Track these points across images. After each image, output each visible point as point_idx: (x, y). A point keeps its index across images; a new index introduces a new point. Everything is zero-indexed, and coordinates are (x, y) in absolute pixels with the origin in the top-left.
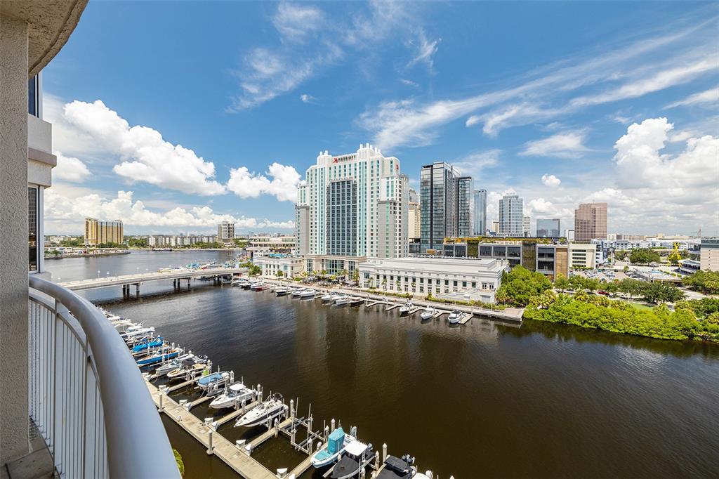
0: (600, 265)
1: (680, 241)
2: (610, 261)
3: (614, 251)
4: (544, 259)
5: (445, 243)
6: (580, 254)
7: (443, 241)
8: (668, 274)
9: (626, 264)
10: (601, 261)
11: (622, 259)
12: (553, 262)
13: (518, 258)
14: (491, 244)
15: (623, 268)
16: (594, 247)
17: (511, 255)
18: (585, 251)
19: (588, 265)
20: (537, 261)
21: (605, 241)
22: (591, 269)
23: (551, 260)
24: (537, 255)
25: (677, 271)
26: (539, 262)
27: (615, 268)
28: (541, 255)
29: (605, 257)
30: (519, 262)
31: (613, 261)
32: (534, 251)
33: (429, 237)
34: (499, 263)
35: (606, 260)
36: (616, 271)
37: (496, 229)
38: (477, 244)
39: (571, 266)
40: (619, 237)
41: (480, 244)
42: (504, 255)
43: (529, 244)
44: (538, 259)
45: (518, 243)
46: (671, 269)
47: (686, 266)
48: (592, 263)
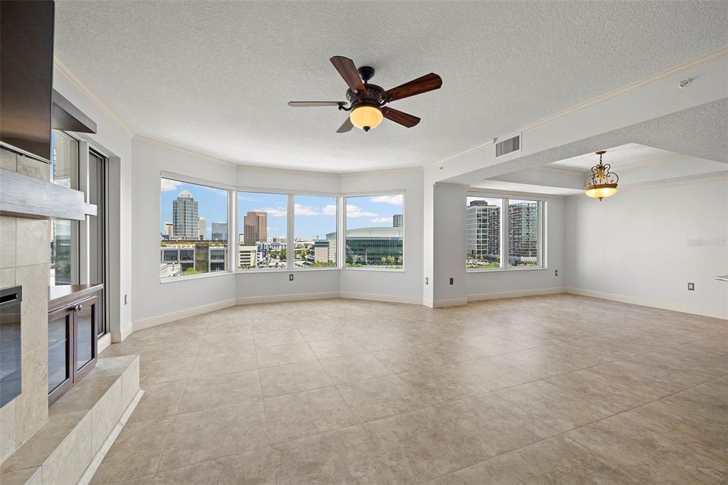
0: (261, 263)
1: (307, 243)
2: (267, 259)
3: (269, 252)
4: (216, 261)
6: (246, 254)
8: (299, 265)
9: (278, 261)
10: (261, 260)
11: (275, 258)
12: (224, 263)
13: (191, 262)
15: (274, 264)
16: (255, 248)
17: (184, 259)
18: (249, 252)
19: (252, 265)
20: (209, 263)
21: (265, 244)
22: (254, 267)
23: (221, 261)
24: (210, 257)
25: (304, 263)
26: (212, 264)
27: (270, 264)
28: (213, 257)
29: (264, 256)
30: (191, 265)
31: (269, 259)
32: (207, 254)
34: (170, 268)
35: (265, 259)
36: (270, 267)
37: (170, 232)
39: (239, 265)
40: (274, 240)
42: (177, 259)
43: (202, 246)
44: (210, 261)
45: (191, 246)
46: (301, 263)
47: (309, 260)
48: (255, 262)
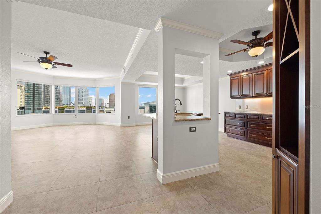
5: (43, 109)
7: (42, 108)
14: (71, 109)
18: (110, 111)
32: (91, 112)
33: (32, 106)
38: (64, 109)
41: (65, 109)
43: (89, 109)
45: (85, 108)
